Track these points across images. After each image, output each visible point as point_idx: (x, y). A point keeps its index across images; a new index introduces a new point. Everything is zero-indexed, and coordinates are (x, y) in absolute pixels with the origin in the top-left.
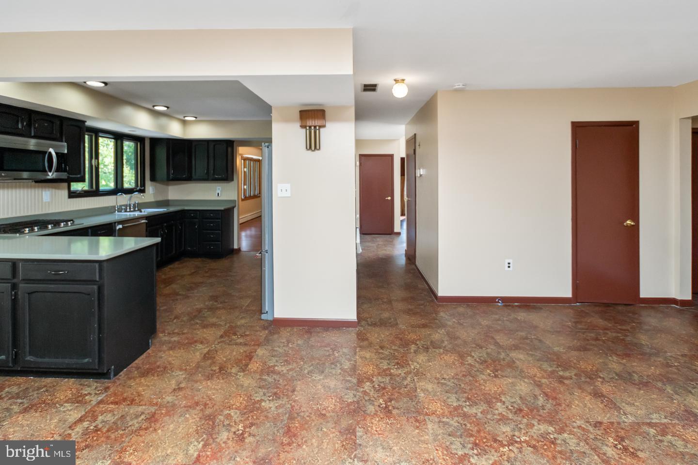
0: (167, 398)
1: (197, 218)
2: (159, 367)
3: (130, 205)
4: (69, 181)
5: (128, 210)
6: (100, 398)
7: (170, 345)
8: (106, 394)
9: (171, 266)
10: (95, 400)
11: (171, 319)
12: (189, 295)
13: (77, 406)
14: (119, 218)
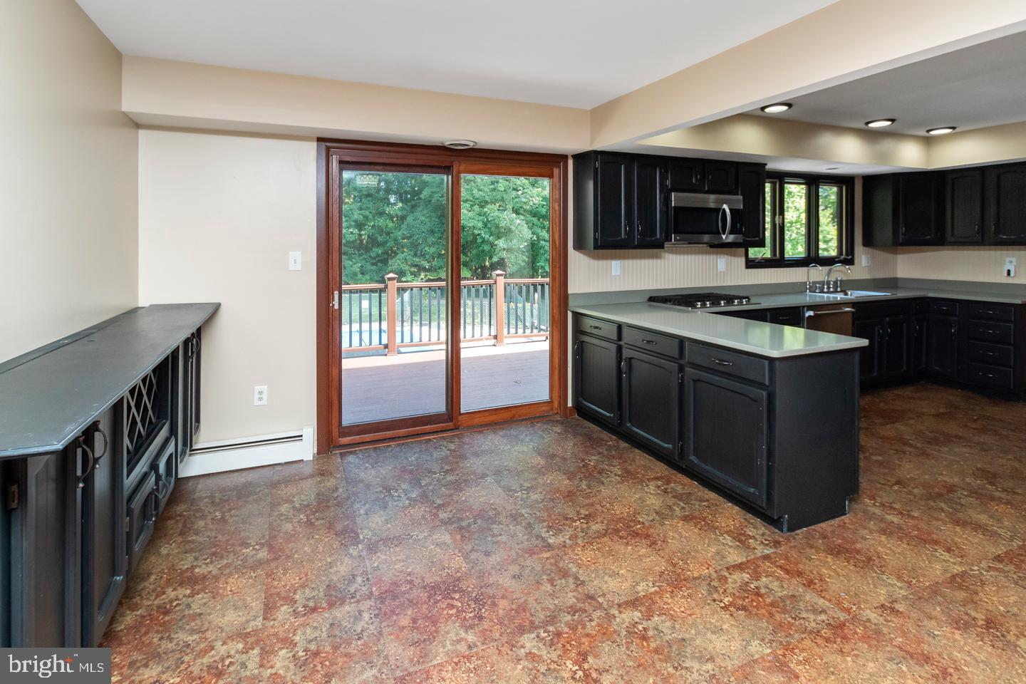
0: (868, 611)
1: (956, 316)
2: (858, 552)
3: (828, 283)
4: (746, 245)
5: (825, 290)
6: (767, 552)
7: (883, 525)
8: (775, 550)
9: (899, 392)
10: (761, 551)
11: (889, 481)
12: (929, 451)
13: (738, 546)
14: (811, 301)
